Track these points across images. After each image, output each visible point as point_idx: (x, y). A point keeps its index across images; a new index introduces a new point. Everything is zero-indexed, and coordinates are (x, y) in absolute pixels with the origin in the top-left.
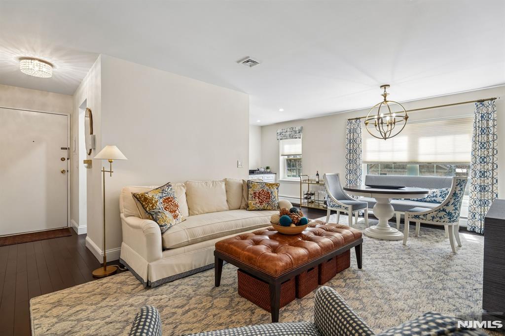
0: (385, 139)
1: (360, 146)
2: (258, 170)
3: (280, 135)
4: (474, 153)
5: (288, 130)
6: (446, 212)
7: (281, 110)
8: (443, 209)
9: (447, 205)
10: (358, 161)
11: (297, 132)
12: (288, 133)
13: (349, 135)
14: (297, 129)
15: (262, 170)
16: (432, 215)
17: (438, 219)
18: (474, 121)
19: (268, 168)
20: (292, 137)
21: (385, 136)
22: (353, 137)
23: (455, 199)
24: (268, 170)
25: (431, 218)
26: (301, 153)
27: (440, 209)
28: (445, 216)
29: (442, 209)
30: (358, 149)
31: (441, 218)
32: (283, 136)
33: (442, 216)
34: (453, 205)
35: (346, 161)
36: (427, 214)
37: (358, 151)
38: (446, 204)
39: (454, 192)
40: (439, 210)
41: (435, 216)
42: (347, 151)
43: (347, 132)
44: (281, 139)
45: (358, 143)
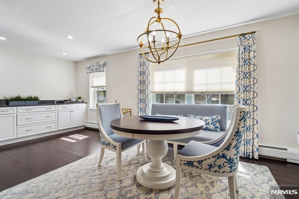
0: (159, 62)
1: (148, 78)
2: (70, 100)
3: (89, 69)
4: (238, 83)
5: (95, 65)
6: (227, 159)
7: (70, 37)
8: (223, 155)
9: (228, 148)
10: (147, 91)
11: (102, 66)
12: (94, 67)
13: (140, 68)
14: (101, 64)
15: (75, 100)
16: (209, 162)
17: (216, 168)
18: (238, 53)
19: (79, 98)
20: (97, 70)
21: (159, 59)
22: (143, 69)
23: (237, 140)
24: (80, 100)
25: (208, 167)
26: (105, 85)
27: (218, 154)
28: (225, 164)
29: (221, 155)
30: (147, 80)
31: (220, 167)
32: (91, 70)
33: (222, 165)
34: (235, 149)
35: (137, 92)
36: (202, 161)
37: (146, 82)
38: (226, 147)
39: (237, 130)
40: (218, 156)
41: (213, 164)
42: (138, 82)
43: (138, 64)
44: (90, 73)
45: (147, 75)
